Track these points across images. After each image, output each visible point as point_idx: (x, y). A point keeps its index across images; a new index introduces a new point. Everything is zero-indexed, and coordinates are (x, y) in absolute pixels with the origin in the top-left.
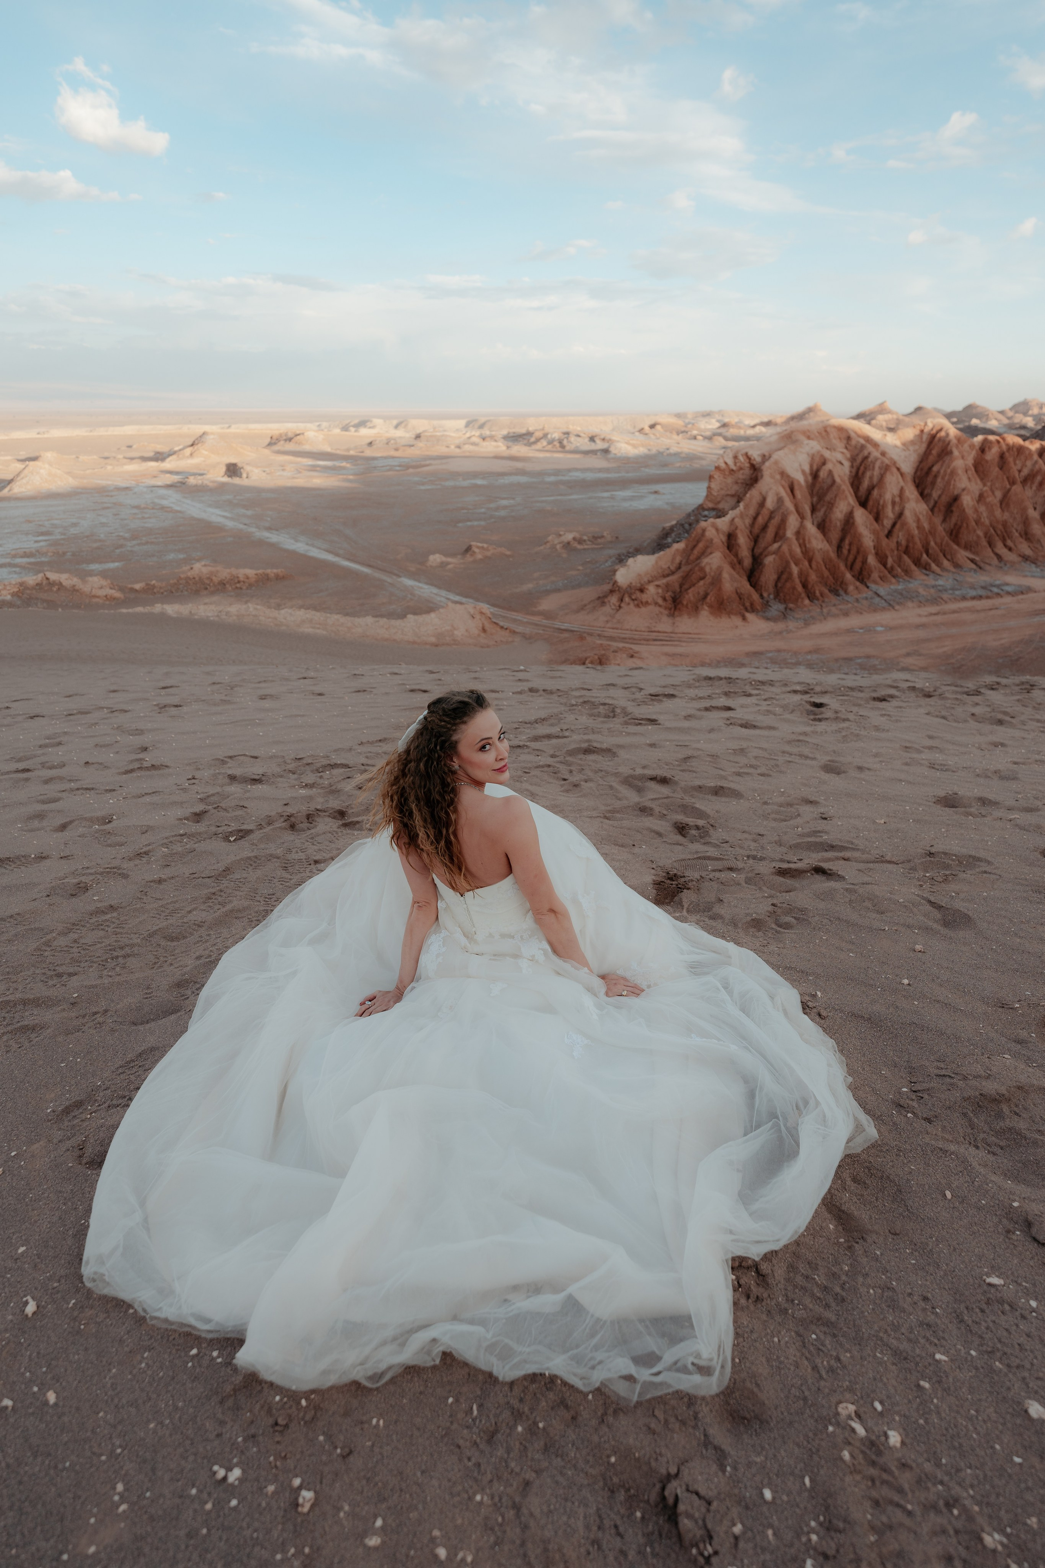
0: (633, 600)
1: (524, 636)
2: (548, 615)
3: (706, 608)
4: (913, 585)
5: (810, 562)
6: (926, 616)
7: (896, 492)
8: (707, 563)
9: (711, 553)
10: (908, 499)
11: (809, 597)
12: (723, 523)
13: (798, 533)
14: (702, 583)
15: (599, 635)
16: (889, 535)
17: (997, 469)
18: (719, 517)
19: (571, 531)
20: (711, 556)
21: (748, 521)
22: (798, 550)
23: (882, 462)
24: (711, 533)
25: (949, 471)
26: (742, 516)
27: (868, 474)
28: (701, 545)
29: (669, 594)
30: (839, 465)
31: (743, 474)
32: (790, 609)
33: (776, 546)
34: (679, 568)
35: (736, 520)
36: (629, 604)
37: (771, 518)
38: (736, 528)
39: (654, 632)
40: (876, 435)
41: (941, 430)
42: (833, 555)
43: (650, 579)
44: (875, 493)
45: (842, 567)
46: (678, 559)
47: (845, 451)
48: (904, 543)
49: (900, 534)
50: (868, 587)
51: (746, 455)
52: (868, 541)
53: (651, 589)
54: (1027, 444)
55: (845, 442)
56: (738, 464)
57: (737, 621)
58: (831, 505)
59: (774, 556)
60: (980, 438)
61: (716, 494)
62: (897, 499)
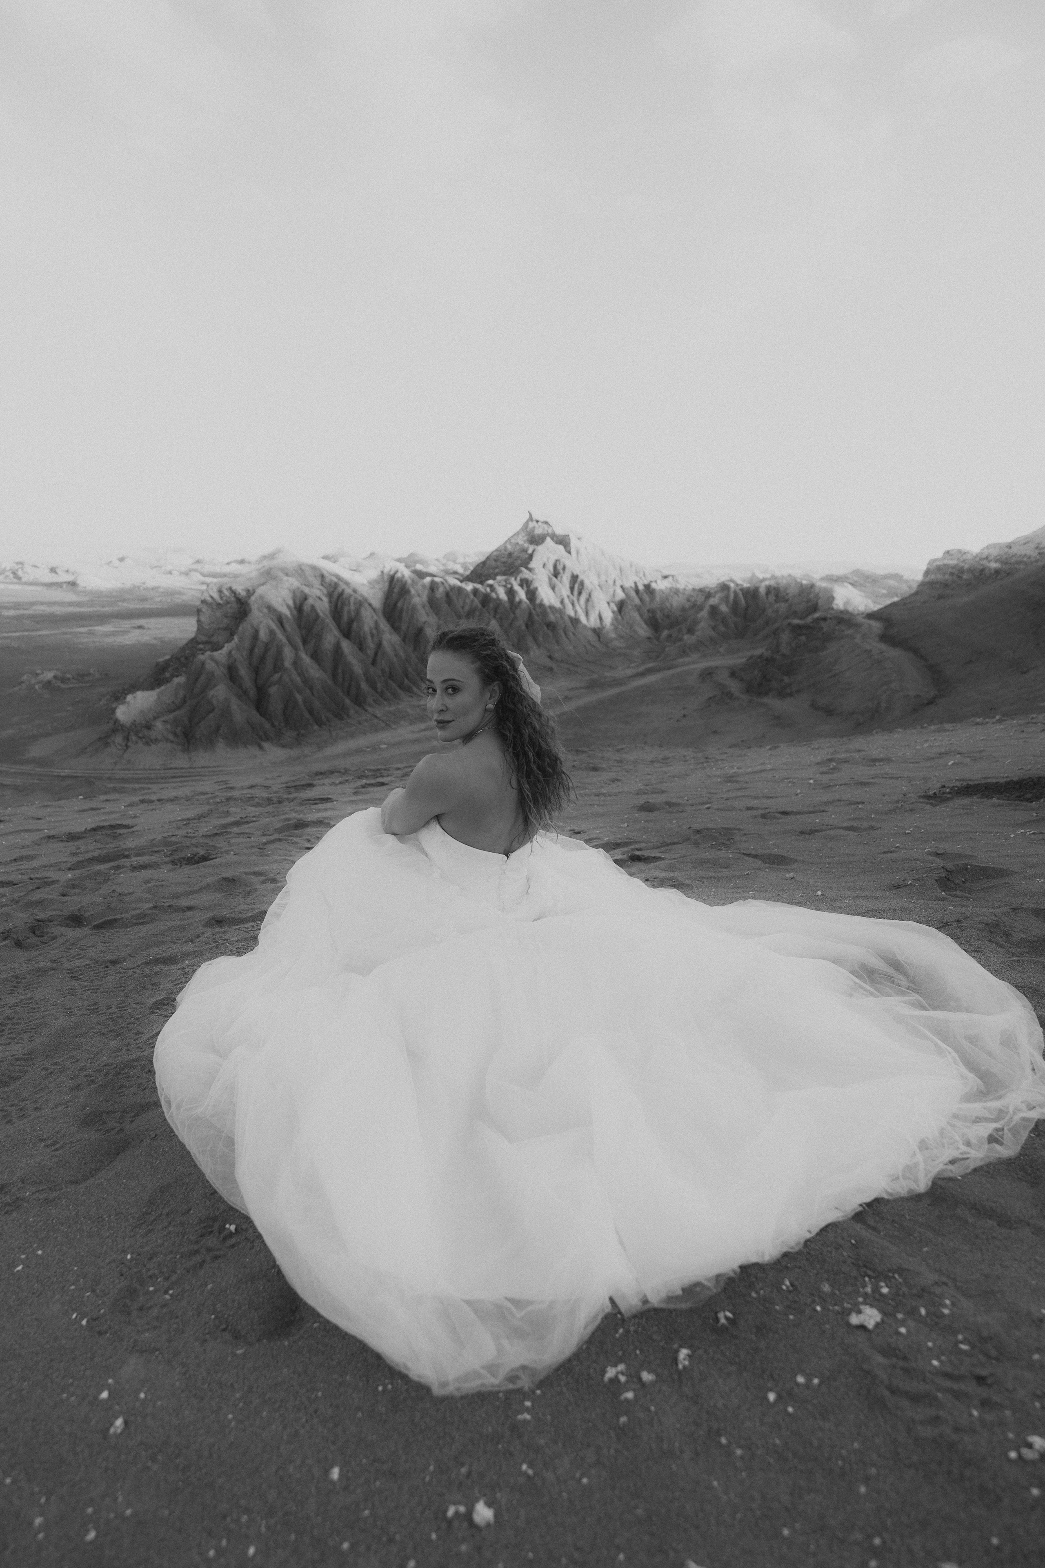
0: (140, 738)
1: (16, 788)
2: (39, 762)
3: (221, 740)
4: (402, 706)
5: (311, 689)
6: (418, 732)
7: (372, 624)
8: (213, 696)
9: (215, 686)
10: (383, 631)
11: (317, 724)
12: (221, 655)
13: (296, 663)
14: (211, 715)
15: (109, 778)
16: (374, 663)
17: (446, 606)
18: (216, 650)
19: (50, 670)
20: (216, 688)
21: (245, 653)
22: (298, 679)
23: (356, 599)
24: (210, 666)
25: (410, 608)
26: (238, 648)
27: (346, 609)
28: (203, 678)
29: (179, 728)
30: (318, 601)
31: (231, 607)
32: (302, 735)
33: (277, 676)
34: (184, 701)
35: (233, 652)
36: (137, 743)
37: (266, 650)
38: (235, 661)
39: (171, 769)
40: (346, 575)
41: (397, 572)
42: (330, 682)
43: (155, 715)
44: (355, 625)
45: (341, 694)
46: (181, 693)
47: (321, 587)
48: (387, 670)
49: (383, 662)
50: (366, 711)
51: (231, 590)
52: (358, 669)
53: (159, 725)
54: (463, 585)
55: (320, 579)
56: (224, 598)
57: (254, 750)
58: (319, 637)
59: (277, 686)
60: (428, 579)
61: (207, 627)
62: (374, 632)
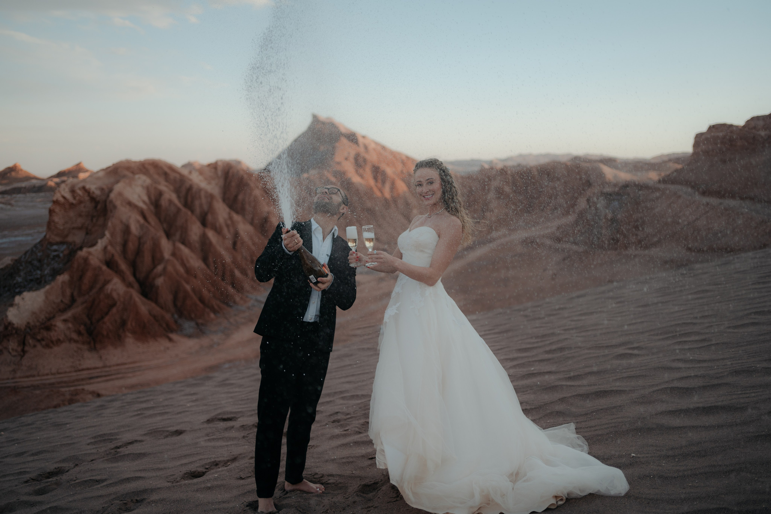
0: (39, 340)
3: (130, 335)
5: (195, 279)
7: (225, 216)
10: (237, 222)
11: (211, 312)
13: (174, 254)
14: (114, 310)
16: (235, 249)
20: (112, 283)
21: (119, 248)
22: (181, 270)
23: (206, 192)
26: (111, 243)
29: (81, 327)
31: (85, 207)
32: (202, 324)
33: (160, 268)
34: (73, 300)
35: (109, 248)
36: (35, 346)
38: (113, 256)
42: (206, 269)
43: (50, 314)
46: (68, 292)
48: (250, 257)
49: (245, 250)
50: (248, 297)
51: (84, 188)
53: (57, 325)
56: (77, 198)
57: (165, 342)
58: (184, 230)
59: (162, 277)
61: (62, 228)
62: (229, 222)
